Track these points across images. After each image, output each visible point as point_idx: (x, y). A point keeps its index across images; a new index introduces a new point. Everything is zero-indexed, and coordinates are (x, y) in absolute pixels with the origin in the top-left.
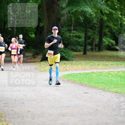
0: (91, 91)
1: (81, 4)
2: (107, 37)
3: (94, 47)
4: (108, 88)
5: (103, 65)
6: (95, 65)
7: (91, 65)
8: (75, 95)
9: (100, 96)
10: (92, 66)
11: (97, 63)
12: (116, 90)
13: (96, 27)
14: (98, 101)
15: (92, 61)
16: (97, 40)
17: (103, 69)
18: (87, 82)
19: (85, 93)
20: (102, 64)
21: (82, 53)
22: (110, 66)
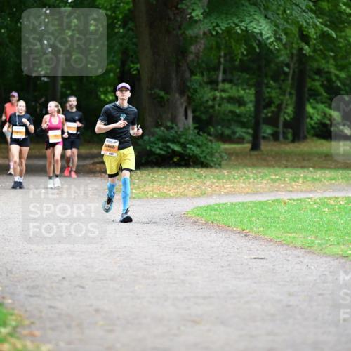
0: (271, 252)
1: (244, 10)
2: (317, 102)
3: (281, 129)
4: (320, 245)
5: (308, 181)
6: (284, 180)
7: (272, 180)
8: (228, 263)
9: (298, 266)
10: (277, 184)
11: (288, 174)
12: (342, 251)
13: (286, 74)
14: (291, 281)
15: (277, 169)
16: (290, 110)
17: (306, 191)
18: (262, 229)
19: (255, 258)
20: (305, 178)
21: (248, 146)
22: (327, 183)
